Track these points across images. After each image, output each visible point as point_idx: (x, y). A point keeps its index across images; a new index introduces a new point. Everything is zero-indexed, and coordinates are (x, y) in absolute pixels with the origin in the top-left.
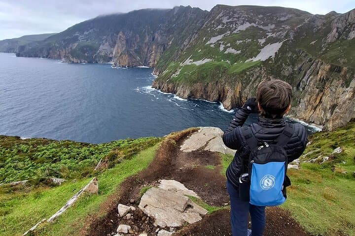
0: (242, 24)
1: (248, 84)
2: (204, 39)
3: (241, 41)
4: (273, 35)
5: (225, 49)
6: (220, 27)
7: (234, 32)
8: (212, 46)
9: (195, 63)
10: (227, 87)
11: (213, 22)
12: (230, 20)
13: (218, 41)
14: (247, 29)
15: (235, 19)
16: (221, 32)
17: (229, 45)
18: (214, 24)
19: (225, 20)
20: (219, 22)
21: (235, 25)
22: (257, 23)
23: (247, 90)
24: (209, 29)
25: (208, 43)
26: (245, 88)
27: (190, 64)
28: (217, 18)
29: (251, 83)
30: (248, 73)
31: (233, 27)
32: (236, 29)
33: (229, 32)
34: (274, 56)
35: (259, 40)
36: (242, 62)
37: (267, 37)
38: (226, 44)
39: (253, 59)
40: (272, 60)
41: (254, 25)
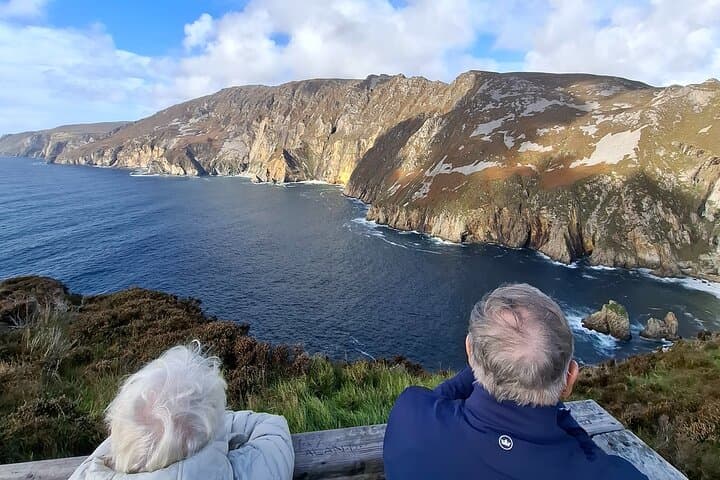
0: (535, 101)
1: (592, 208)
2: (464, 126)
3: (546, 130)
4: (607, 119)
5: (518, 144)
6: (490, 106)
8: (484, 139)
9: (459, 170)
10: (546, 216)
11: (473, 98)
12: (506, 95)
13: (495, 131)
14: (546, 109)
15: (516, 94)
16: (494, 115)
17: (523, 136)
18: (475, 102)
19: (496, 95)
20: (488, 99)
21: (521, 103)
22: (561, 99)
23: (592, 221)
24: (469, 110)
25: (474, 134)
26: (588, 216)
27: (448, 172)
28: (480, 91)
29: (598, 207)
30: (588, 187)
31: (517, 107)
32: (523, 110)
33: (514, 116)
34: (633, 155)
35: (581, 128)
36: (562, 166)
37: (597, 123)
38: (515, 136)
39: (585, 160)
40: (634, 163)
41: (559, 103)
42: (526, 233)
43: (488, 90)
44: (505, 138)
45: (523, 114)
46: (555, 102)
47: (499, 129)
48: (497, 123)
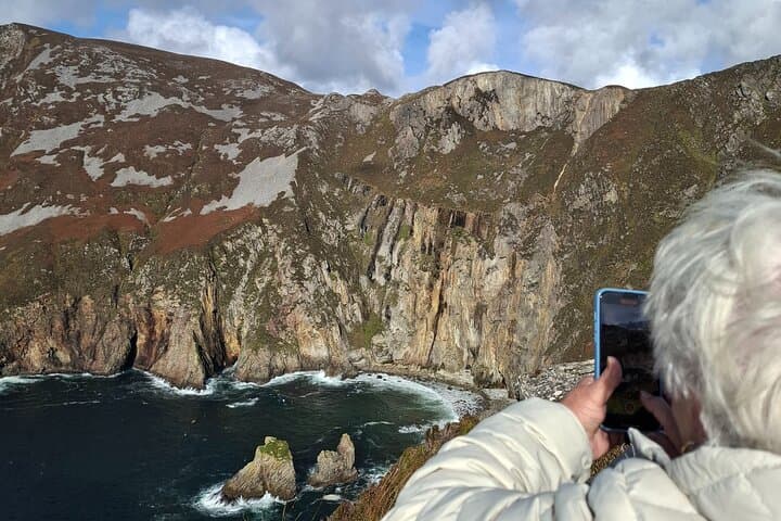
0: (140, 95)
1: (236, 282)
3: (161, 149)
4: (253, 135)
5: (111, 171)
6: (55, 97)
7: (118, 118)
8: (45, 160)
10: (164, 303)
11: (19, 78)
12: (89, 79)
13: (66, 144)
14: (162, 113)
15: (106, 79)
16: (64, 115)
17: (120, 158)
18: (24, 85)
19: (68, 76)
20: (50, 83)
21: (115, 97)
22: (185, 97)
23: (236, 306)
24: (9, 101)
25: (22, 149)
28: (34, 65)
29: (245, 278)
30: (229, 245)
31: (108, 103)
32: (119, 110)
33: (101, 118)
34: (289, 193)
35: (216, 147)
36: (189, 212)
37: (241, 140)
38: (106, 156)
39: (225, 201)
40: (291, 205)
41: (179, 102)
42: (127, 342)
43: (50, 65)
44: (86, 159)
45: (122, 117)
46: (173, 100)
47: (74, 142)
48: (71, 131)
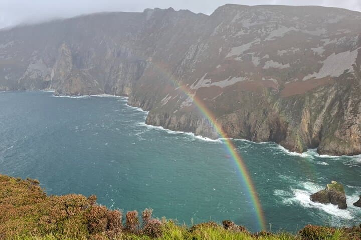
0: (276, 28)
1: (319, 112)
2: (221, 50)
3: (285, 51)
4: (332, 42)
5: (263, 63)
6: (241, 33)
7: (266, 39)
8: (238, 59)
9: (216, 84)
11: (228, 27)
12: (255, 23)
13: (245, 52)
14: (286, 35)
15: (262, 23)
16: (245, 40)
17: (267, 56)
18: (230, 29)
19: (246, 23)
20: (239, 27)
21: (265, 30)
22: (297, 26)
24: (224, 37)
25: (229, 55)
26: (315, 118)
27: (208, 85)
28: (233, 21)
29: (324, 110)
30: (316, 95)
31: (262, 33)
32: (267, 35)
33: (259, 40)
34: (351, 69)
35: (312, 49)
36: (297, 79)
37: (325, 45)
38: (260, 56)
39: (315, 74)
40: (352, 76)
41: (295, 29)
42: (269, 132)
43: (240, 19)
44: (253, 58)
45: (268, 38)
46: (292, 28)
47: (249, 51)
48: (246, 47)
